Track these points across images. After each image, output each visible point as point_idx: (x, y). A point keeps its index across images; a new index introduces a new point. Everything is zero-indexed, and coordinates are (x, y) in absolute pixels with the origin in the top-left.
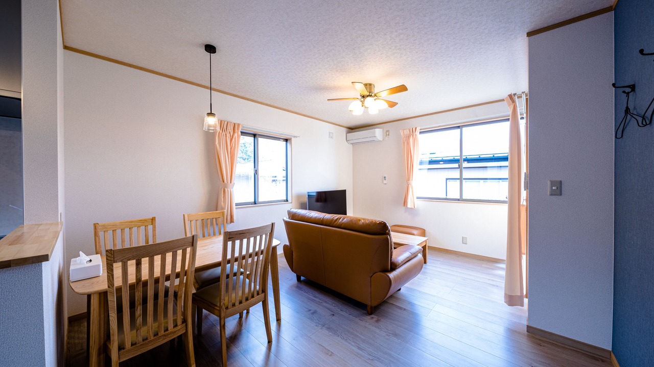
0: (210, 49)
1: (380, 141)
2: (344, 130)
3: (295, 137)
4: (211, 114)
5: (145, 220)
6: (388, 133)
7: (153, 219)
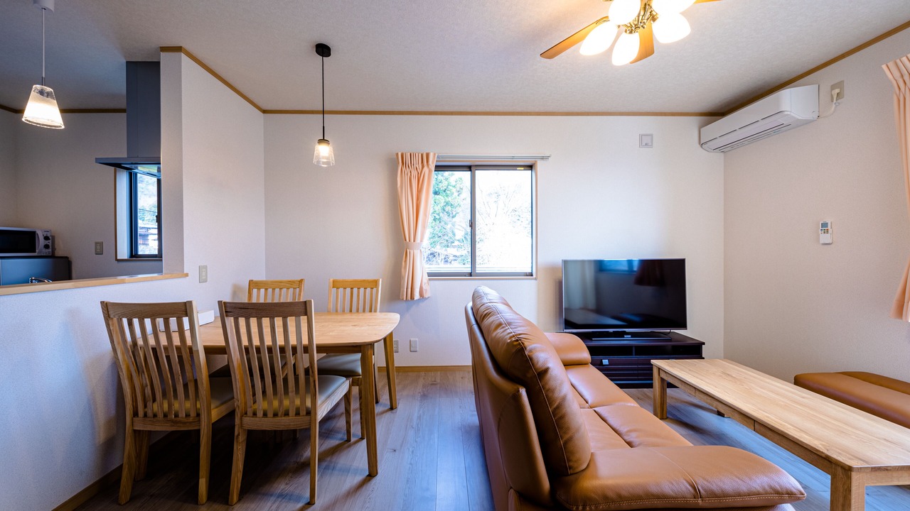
0: (323, 50)
1: (807, 123)
2: (694, 121)
3: (543, 158)
4: (323, 140)
5: (294, 282)
6: (837, 91)
7: (301, 281)
